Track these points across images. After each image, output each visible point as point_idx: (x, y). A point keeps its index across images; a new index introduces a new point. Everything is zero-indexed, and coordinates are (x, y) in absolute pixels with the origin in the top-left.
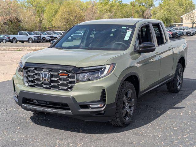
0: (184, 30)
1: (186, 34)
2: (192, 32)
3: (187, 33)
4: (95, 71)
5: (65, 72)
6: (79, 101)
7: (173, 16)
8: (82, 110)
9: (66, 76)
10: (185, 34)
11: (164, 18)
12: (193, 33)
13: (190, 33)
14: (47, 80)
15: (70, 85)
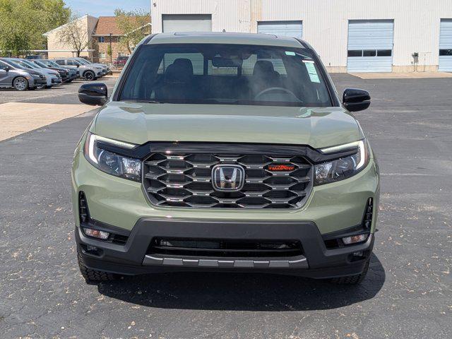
0: (78, 66)
1: (83, 76)
2: (96, 72)
3: (84, 72)
4: (344, 157)
5: (288, 160)
6: (324, 230)
7: (31, 32)
8: (330, 253)
9: (288, 170)
10: (81, 74)
11: (12, 37)
12: (99, 74)
13: (93, 72)
14: (233, 185)
15: (299, 194)
